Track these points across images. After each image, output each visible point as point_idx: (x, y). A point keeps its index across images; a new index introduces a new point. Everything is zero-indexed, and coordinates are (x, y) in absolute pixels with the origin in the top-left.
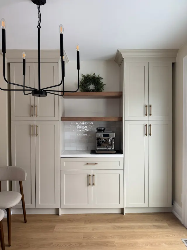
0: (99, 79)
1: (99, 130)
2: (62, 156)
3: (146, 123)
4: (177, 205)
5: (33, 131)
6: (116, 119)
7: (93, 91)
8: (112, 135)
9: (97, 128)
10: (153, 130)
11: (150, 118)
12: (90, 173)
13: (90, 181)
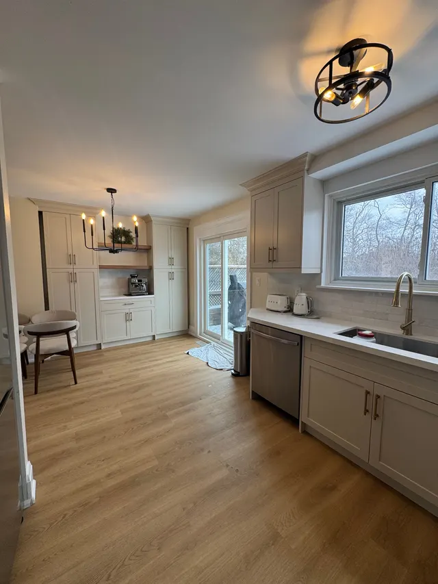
0: (129, 232)
1: (133, 277)
2: (101, 299)
3: (170, 271)
4: (191, 327)
5: (72, 278)
6: (147, 268)
7: (125, 243)
8: (145, 280)
9: (131, 275)
10: (176, 276)
11: (173, 267)
12: (127, 311)
13: (128, 317)
